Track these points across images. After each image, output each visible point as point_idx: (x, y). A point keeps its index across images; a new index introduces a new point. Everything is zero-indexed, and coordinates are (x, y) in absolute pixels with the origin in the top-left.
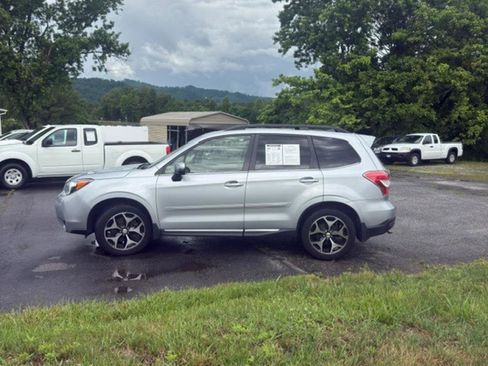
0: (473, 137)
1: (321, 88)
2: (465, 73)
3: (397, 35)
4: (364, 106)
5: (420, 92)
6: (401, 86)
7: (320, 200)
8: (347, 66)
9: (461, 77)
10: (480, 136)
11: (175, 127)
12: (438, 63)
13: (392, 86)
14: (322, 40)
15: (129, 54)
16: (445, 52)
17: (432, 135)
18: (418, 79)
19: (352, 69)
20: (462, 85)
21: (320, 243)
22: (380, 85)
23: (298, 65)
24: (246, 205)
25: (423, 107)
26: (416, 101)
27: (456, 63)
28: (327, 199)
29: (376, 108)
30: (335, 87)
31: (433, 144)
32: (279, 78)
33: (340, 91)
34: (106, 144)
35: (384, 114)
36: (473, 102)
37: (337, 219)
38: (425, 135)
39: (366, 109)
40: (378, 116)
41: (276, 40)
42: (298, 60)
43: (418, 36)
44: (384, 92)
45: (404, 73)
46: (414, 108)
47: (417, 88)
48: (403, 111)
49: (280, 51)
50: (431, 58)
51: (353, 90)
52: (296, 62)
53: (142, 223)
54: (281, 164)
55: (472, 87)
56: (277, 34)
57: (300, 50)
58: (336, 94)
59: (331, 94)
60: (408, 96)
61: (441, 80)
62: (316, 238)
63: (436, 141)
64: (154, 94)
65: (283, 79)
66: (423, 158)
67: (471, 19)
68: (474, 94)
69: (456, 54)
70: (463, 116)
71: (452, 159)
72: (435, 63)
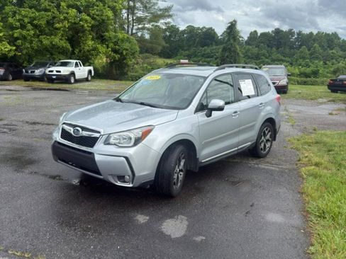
2: (88, 18)
4: (15, 35)
5: (59, 29)
9: (86, 20)
12: (68, 9)
13: (35, 22)
22: (26, 20)
26: (55, 35)
29: (24, 38)
35: (31, 43)
37: (269, 129)
38: (74, 61)
40: (27, 45)
44: (29, 26)
46: (56, 40)
48: (47, 42)
61: (73, 21)
63: (81, 66)
66: (77, 78)
69: (78, 3)
70: (91, 48)
71: (90, 78)
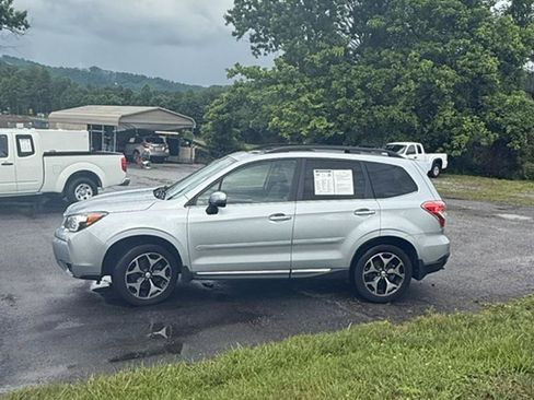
0: (459, 148)
1: (285, 83)
2: (450, 73)
3: (374, 23)
4: (337, 107)
5: (401, 94)
6: (378, 85)
7: (376, 235)
8: (317, 57)
9: (446, 77)
10: (466, 146)
11: (99, 127)
12: (420, 60)
13: (368, 85)
14: (286, 23)
15: (27, 26)
16: (428, 47)
17: (415, 144)
18: (398, 76)
19: (321, 61)
20: (447, 87)
21: (375, 284)
22: (355, 83)
23: (255, 52)
24: (295, 241)
25: (404, 111)
26: (395, 104)
27: (440, 60)
28: (383, 234)
29: (350, 110)
30: (302, 82)
31: (417, 155)
32: (234, 68)
33: (308, 87)
34: (46, 154)
35: (359, 117)
36: (458, 107)
37: (394, 256)
38: (408, 144)
39: (339, 111)
40: (353, 119)
41: (229, 19)
42: (255, 45)
43: (398, 25)
44: (359, 92)
45: (383, 70)
46: (394, 112)
47: (398, 88)
48: (381, 115)
49: (234, 34)
50: (414, 53)
51: (323, 87)
52: (252, 48)
53: (168, 266)
54: (332, 193)
55: (458, 89)
56: (229, 12)
57: (258, 35)
58: (303, 91)
59: (298, 91)
60: (386, 97)
61: (425, 79)
62: (370, 278)
63: (420, 152)
64: (48, 77)
65: (239, 69)
67: (457, 9)
68: (459, 98)
69: (440, 50)
70: (448, 122)
71: (436, 172)
72: (417, 59)
